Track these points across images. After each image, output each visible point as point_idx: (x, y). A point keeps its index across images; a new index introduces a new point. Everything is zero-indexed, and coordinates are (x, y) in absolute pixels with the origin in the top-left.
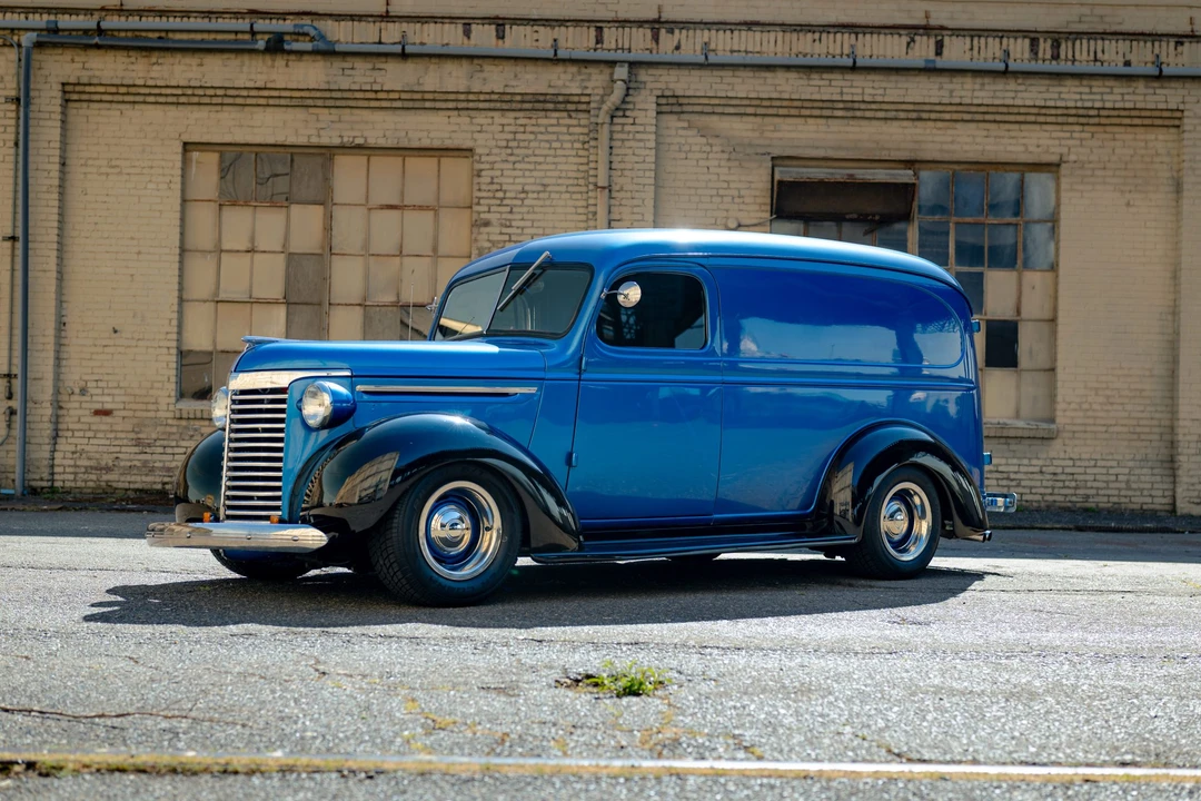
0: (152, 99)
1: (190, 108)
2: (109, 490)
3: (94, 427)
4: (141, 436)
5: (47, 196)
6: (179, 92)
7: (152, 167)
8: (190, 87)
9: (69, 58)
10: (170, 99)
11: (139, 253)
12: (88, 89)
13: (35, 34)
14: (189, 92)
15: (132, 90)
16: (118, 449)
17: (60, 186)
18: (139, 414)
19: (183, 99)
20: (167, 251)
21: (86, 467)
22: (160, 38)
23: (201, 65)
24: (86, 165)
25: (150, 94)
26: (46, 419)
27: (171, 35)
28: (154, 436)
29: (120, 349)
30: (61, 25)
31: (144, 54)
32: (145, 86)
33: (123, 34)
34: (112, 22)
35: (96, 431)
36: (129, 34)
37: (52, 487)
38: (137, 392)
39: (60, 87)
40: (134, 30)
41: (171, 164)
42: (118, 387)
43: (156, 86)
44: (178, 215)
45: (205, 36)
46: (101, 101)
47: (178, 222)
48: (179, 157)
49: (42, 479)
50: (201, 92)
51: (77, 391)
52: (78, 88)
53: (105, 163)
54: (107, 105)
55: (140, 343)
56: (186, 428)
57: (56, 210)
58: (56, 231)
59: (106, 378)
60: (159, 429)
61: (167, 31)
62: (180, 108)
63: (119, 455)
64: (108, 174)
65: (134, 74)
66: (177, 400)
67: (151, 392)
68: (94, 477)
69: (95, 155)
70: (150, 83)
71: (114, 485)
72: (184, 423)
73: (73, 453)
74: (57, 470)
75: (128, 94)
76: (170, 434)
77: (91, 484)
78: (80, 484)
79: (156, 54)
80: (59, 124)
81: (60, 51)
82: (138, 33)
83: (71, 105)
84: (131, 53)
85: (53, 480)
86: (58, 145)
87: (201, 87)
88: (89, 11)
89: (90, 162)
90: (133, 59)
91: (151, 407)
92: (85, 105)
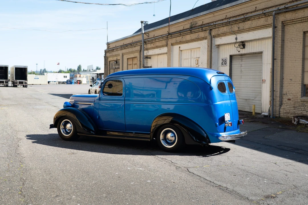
0: (297, 22)
1: (305, 23)
2: (288, 118)
3: (288, 103)
4: (295, 105)
5: (279, 49)
6: (301, 19)
7: (298, 39)
8: (302, 18)
9: (282, 15)
10: (300, 21)
11: (295, 60)
12: (287, 22)
13: (274, 12)
14: (303, 19)
15: (293, 21)
16: (290, 108)
17: (281, 46)
18: (295, 100)
19: (303, 21)
20: (300, 59)
21: (285, 112)
22: (296, 7)
23: (304, 12)
24: (287, 40)
25: (296, 21)
26: (278, 101)
27: (298, 6)
28: (297, 106)
29: (292, 84)
30: (280, 8)
31: (295, 11)
32: (295, 19)
33: (290, 8)
34: (289, 5)
35: (288, 104)
36: (291, 7)
37: (280, 116)
38: (295, 95)
39: (281, 23)
40: (292, 6)
41: (301, 38)
42: (292, 93)
43: (296, 19)
44: (302, 50)
45: (304, 4)
46: (289, 24)
47: (302, 52)
48: (302, 36)
49: (278, 115)
50: (305, 18)
51: (285, 94)
52: (285, 22)
53: (290, 39)
54: (291, 25)
55: (295, 83)
56: (303, 104)
57: (280, 52)
58: (280, 57)
59: (290, 91)
60: (298, 104)
61: (297, 5)
62: (303, 23)
63: (291, 110)
64: (291, 42)
65: (292, 17)
66: (301, 97)
67: (297, 95)
68: (286, 115)
69: (289, 38)
70: (295, 18)
71: (289, 117)
72: (302, 103)
73: (283, 109)
74: (281, 113)
75: (293, 22)
76: (300, 105)
77: (286, 116)
78: (284, 116)
79: (296, 11)
80: (281, 31)
81: (281, 14)
82: (293, 7)
83: (285, 26)
84: (293, 12)
85: (280, 115)
86: (281, 36)
87: (304, 17)
88: (285, 4)
89: (288, 39)
90: (293, 13)
91: (297, 98)
92: (287, 26)
